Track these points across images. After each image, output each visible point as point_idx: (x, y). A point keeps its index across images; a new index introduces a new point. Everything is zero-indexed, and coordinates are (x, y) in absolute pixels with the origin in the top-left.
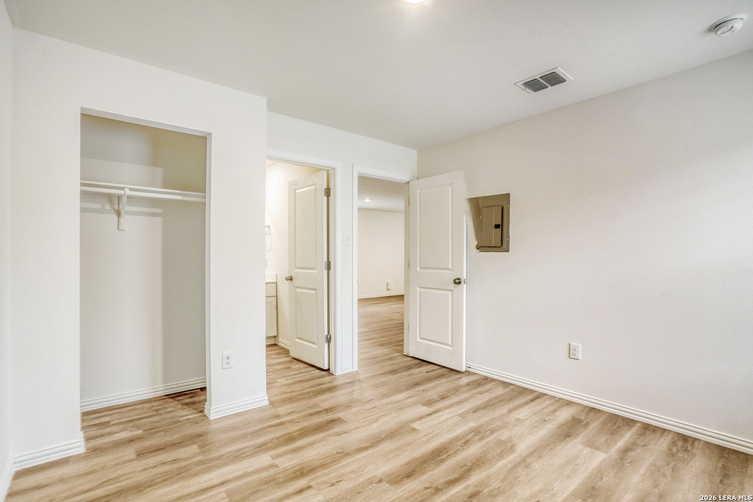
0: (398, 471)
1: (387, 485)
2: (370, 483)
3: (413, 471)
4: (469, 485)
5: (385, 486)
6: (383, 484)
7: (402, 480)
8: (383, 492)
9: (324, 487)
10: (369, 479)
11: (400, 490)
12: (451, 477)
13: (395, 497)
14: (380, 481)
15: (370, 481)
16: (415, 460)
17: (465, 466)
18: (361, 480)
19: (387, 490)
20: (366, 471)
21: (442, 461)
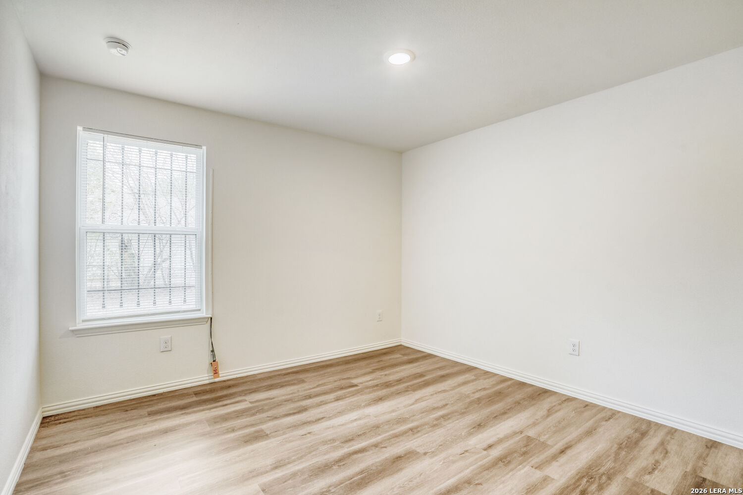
0: (409, 462)
1: (418, 451)
2: (433, 452)
3: (394, 462)
4: (347, 448)
5: (421, 450)
6: (423, 451)
7: (405, 455)
8: (421, 446)
9: (472, 450)
10: (436, 455)
11: (408, 447)
12: (360, 455)
13: (412, 442)
14: (425, 454)
15: (434, 454)
16: (391, 474)
17: (340, 466)
18: (443, 455)
19: (418, 447)
20: (441, 463)
21: (362, 472)
